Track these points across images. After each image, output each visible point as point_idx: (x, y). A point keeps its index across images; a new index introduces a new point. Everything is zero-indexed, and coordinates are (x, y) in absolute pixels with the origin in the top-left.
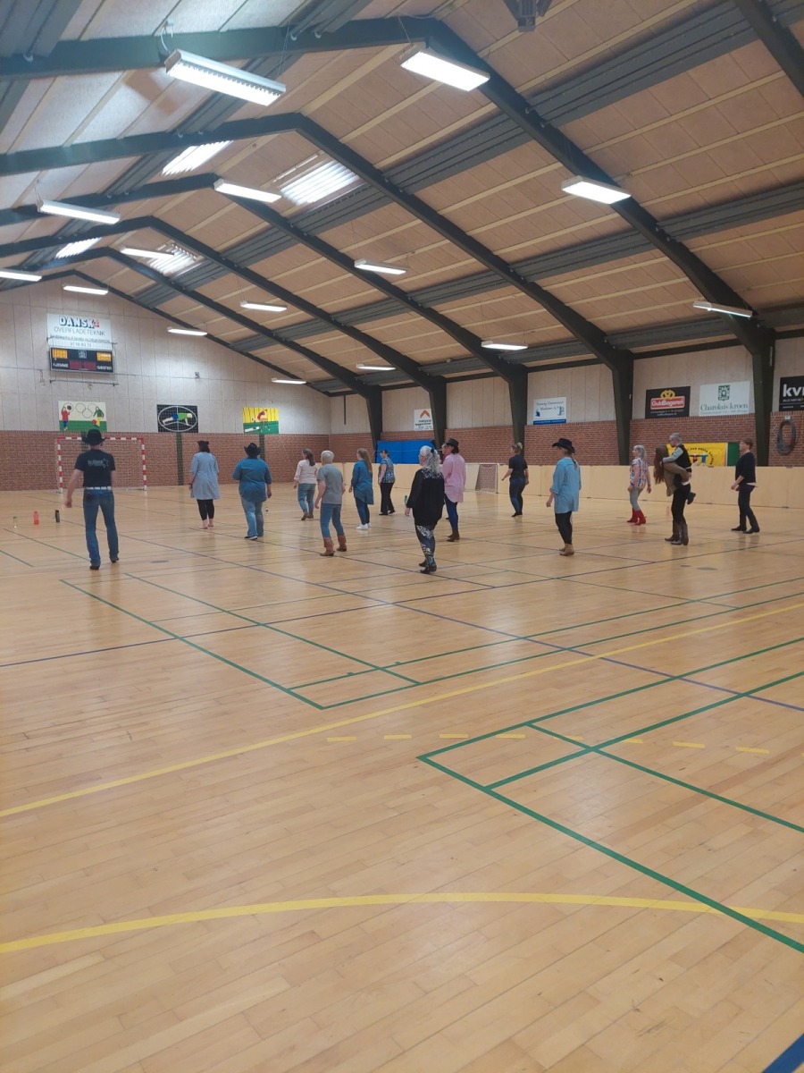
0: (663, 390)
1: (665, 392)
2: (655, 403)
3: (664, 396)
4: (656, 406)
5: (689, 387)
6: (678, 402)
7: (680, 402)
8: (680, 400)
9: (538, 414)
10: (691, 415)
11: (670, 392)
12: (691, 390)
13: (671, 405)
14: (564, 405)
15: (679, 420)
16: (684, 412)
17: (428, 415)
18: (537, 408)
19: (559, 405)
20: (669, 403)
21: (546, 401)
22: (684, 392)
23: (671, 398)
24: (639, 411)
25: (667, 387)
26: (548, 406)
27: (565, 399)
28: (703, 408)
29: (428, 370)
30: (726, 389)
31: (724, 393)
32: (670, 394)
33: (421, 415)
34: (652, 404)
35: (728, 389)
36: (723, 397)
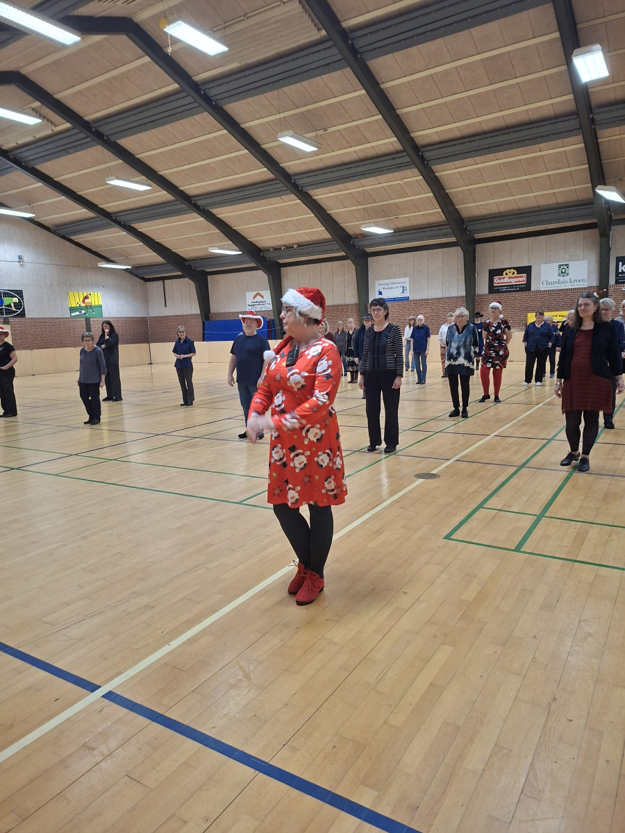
0: (506, 269)
1: (508, 271)
2: (497, 281)
3: (506, 274)
4: (499, 283)
5: (531, 267)
6: (521, 279)
7: (522, 279)
8: (522, 277)
9: (380, 293)
10: (532, 290)
11: (512, 271)
12: (533, 269)
13: (513, 282)
14: (407, 285)
15: (524, 294)
16: (527, 287)
17: (262, 297)
18: (378, 288)
19: (404, 285)
20: (512, 280)
21: (388, 281)
22: (526, 270)
23: (513, 276)
24: (482, 288)
25: (509, 267)
26: (390, 286)
27: (407, 280)
28: (545, 283)
29: (268, 255)
30: (565, 267)
31: (563, 271)
32: (512, 273)
33: (254, 297)
34: (495, 281)
35: (568, 267)
36: (563, 273)
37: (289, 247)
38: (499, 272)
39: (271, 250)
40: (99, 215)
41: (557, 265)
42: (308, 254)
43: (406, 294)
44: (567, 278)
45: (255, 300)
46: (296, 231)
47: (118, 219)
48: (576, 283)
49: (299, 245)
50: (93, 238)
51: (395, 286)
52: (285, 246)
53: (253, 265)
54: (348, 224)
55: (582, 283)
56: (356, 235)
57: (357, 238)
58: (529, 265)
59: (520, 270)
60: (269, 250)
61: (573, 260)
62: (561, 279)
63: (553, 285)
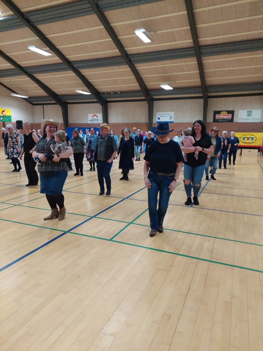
0: (222, 111)
1: (223, 112)
2: (218, 116)
3: (222, 114)
4: (218, 118)
6: (229, 116)
7: (230, 116)
8: (229, 115)
9: (159, 119)
10: (234, 122)
11: (225, 112)
12: (235, 112)
13: (225, 117)
14: (173, 116)
15: (230, 123)
16: (232, 120)
17: (97, 116)
19: (171, 115)
20: (224, 116)
22: (232, 112)
23: (225, 115)
24: (210, 119)
25: (224, 110)
26: (164, 115)
27: (173, 113)
28: (240, 119)
29: (103, 96)
30: (250, 112)
31: (249, 114)
32: (225, 113)
33: (93, 117)
34: (216, 116)
35: (252, 112)
36: (249, 115)
37: (115, 93)
38: (219, 112)
39: (106, 93)
40: (17, 68)
41: (246, 111)
42: (124, 97)
43: (172, 120)
44: (251, 117)
45: (93, 118)
46: (121, 85)
47: (27, 71)
48: (255, 120)
49: (121, 92)
50: (9, 80)
51: (167, 115)
52: (113, 92)
53: (96, 100)
54: (149, 83)
55: (257, 120)
56: (151, 89)
57: (152, 91)
58: (233, 110)
59: (229, 112)
60: (104, 94)
61: (254, 109)
62: (248, 117)
63: (244, 120)
